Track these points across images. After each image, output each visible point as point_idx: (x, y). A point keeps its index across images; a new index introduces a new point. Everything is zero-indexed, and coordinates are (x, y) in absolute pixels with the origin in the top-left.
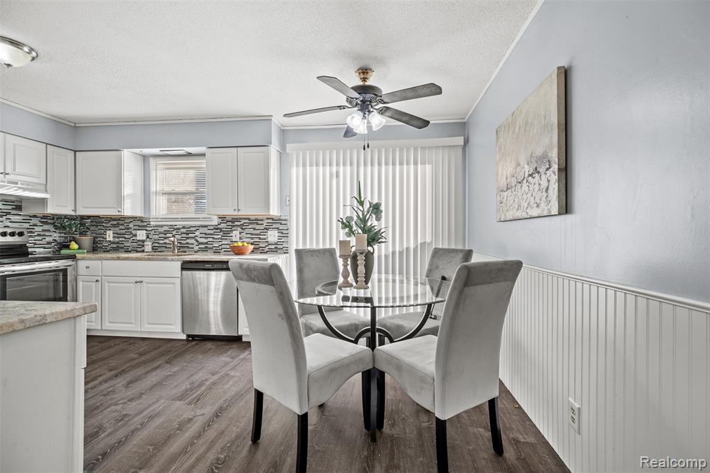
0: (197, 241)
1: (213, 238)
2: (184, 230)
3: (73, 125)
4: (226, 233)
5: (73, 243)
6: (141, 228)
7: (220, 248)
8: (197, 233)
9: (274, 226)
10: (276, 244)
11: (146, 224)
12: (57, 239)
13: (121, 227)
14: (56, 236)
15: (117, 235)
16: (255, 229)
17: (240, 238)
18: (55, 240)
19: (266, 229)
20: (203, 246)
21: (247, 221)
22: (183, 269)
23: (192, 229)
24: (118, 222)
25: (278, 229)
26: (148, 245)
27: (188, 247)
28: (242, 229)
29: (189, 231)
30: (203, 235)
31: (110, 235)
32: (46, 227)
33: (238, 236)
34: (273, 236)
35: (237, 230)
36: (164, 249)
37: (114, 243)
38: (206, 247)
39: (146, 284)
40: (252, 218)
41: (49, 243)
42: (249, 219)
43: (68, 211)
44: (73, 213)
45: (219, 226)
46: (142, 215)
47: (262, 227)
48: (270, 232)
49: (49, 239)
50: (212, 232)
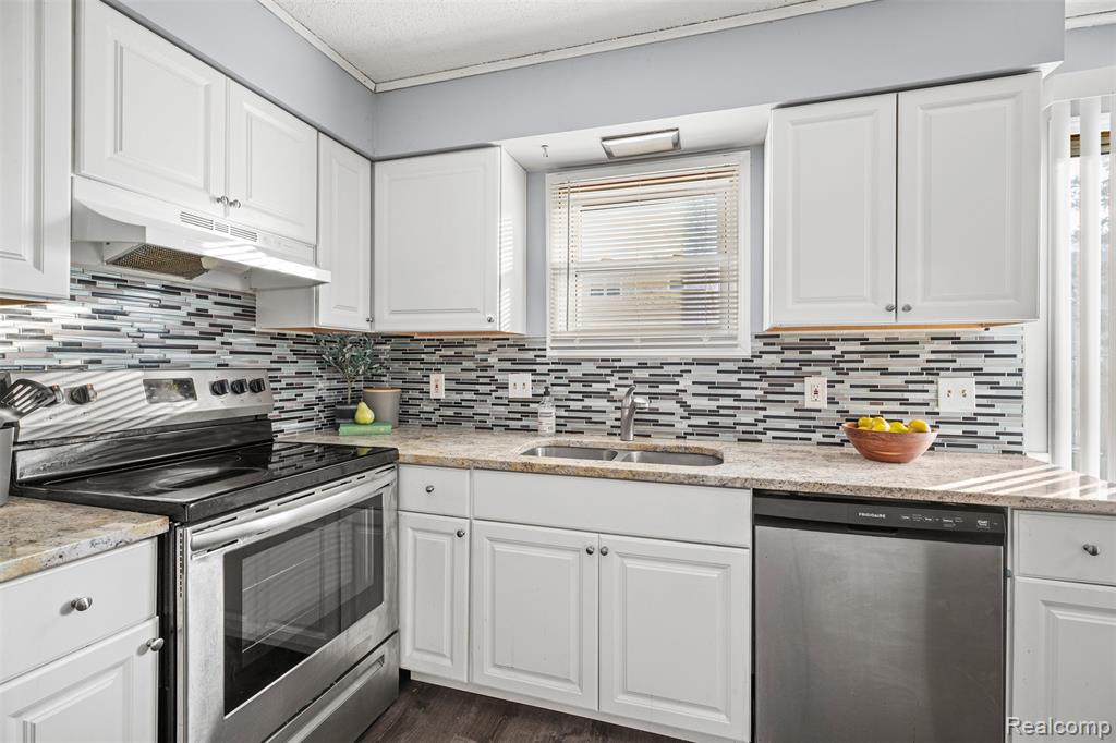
0: (683, 404)
1: (737, 398)
2: (644, 374)
3: (371, 86)
4: (781, 385)
5: (363, 405)
6: (518, 365)
7: (761, 427)
8: (684, 383)
9: (962, 362)
10: (967, 421)
11: (531, 355)
12: (324, 394)
13: (467, 364)
14: (322, 387)
15: (456, 384)
16: (884, 372)
17: (831, 401)
18: (320, 398)
19: (930, 371)
20: (704, 421)
21: (856, 347)
22: (759, 519)
23: (667, 370)
25: (978, 371)
26: (548, 415)
27: (656, 423)
28: (839, 371)
29: (657, 377)
30: (704, 389)
31: (438, 385)
32: (304, 365)
33: (825, 392)
34: (956, 395)
35: (819, 373)
36: (583, 425)
37: (447, 405)
38: (713, 425)
39: (616, 557)
40: (872, 335)
41: (309, 407)
42: (864, 341)
43: (356, 322)
44: (366, 327)
45: (757, 363)
46: (525, 333)
47: (919, 364)
48: (945, 383)
49: (309, 396)
50: (733, 378)
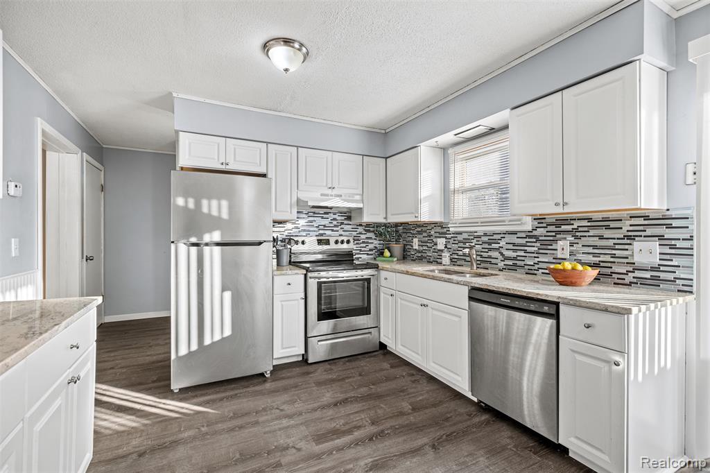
0: (502, 254)
1: (525, 251)
2: (485, 239)
3: (383, 132)
4: (547, 244)
5: (386, 250)
6: (442, 235)
7: (536, 266)
8: (502, 243)
9: (649, 231)
10: (653, 269)
11: (445, 230)
12: (377, 246)
13: (425, 234)
14: (376, 243)
15: (422, 243)
16: (601, 237)
17: (572, 254)
18: (376, 247)
19: (629, 237)
20: (510, 263)
21: (585, 223)
22: (471, 298)
23: (495, 237)
24: (421, 228)
25: (661, 237)
26: (445, 257)
27: (490, 263)
28: (576, 237)
29: (491, 240)
30: (511, 247)
31: (416, 244)
32: (369, 235)
33: (568, 249)
34: (646, 252)
35: (565, 238)
36: (463, 262)
37: (419, 252)
38: (515, 265)
39: (431, 310)
40: (595, 216)
41: (371, 250)
42: (590, 220)
43: (381, 220)
44: (384, 221)
45: (535, 233)
46: (442, 220)
47: (619, 234)
48: (637, 245)
49: (371, 246)
50: (523, 241)
